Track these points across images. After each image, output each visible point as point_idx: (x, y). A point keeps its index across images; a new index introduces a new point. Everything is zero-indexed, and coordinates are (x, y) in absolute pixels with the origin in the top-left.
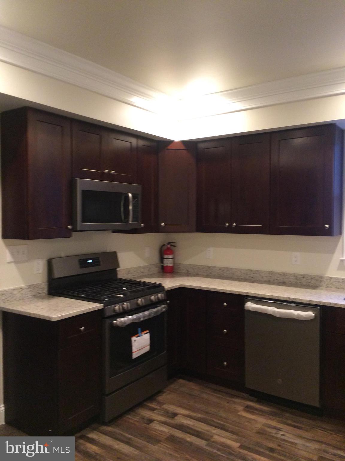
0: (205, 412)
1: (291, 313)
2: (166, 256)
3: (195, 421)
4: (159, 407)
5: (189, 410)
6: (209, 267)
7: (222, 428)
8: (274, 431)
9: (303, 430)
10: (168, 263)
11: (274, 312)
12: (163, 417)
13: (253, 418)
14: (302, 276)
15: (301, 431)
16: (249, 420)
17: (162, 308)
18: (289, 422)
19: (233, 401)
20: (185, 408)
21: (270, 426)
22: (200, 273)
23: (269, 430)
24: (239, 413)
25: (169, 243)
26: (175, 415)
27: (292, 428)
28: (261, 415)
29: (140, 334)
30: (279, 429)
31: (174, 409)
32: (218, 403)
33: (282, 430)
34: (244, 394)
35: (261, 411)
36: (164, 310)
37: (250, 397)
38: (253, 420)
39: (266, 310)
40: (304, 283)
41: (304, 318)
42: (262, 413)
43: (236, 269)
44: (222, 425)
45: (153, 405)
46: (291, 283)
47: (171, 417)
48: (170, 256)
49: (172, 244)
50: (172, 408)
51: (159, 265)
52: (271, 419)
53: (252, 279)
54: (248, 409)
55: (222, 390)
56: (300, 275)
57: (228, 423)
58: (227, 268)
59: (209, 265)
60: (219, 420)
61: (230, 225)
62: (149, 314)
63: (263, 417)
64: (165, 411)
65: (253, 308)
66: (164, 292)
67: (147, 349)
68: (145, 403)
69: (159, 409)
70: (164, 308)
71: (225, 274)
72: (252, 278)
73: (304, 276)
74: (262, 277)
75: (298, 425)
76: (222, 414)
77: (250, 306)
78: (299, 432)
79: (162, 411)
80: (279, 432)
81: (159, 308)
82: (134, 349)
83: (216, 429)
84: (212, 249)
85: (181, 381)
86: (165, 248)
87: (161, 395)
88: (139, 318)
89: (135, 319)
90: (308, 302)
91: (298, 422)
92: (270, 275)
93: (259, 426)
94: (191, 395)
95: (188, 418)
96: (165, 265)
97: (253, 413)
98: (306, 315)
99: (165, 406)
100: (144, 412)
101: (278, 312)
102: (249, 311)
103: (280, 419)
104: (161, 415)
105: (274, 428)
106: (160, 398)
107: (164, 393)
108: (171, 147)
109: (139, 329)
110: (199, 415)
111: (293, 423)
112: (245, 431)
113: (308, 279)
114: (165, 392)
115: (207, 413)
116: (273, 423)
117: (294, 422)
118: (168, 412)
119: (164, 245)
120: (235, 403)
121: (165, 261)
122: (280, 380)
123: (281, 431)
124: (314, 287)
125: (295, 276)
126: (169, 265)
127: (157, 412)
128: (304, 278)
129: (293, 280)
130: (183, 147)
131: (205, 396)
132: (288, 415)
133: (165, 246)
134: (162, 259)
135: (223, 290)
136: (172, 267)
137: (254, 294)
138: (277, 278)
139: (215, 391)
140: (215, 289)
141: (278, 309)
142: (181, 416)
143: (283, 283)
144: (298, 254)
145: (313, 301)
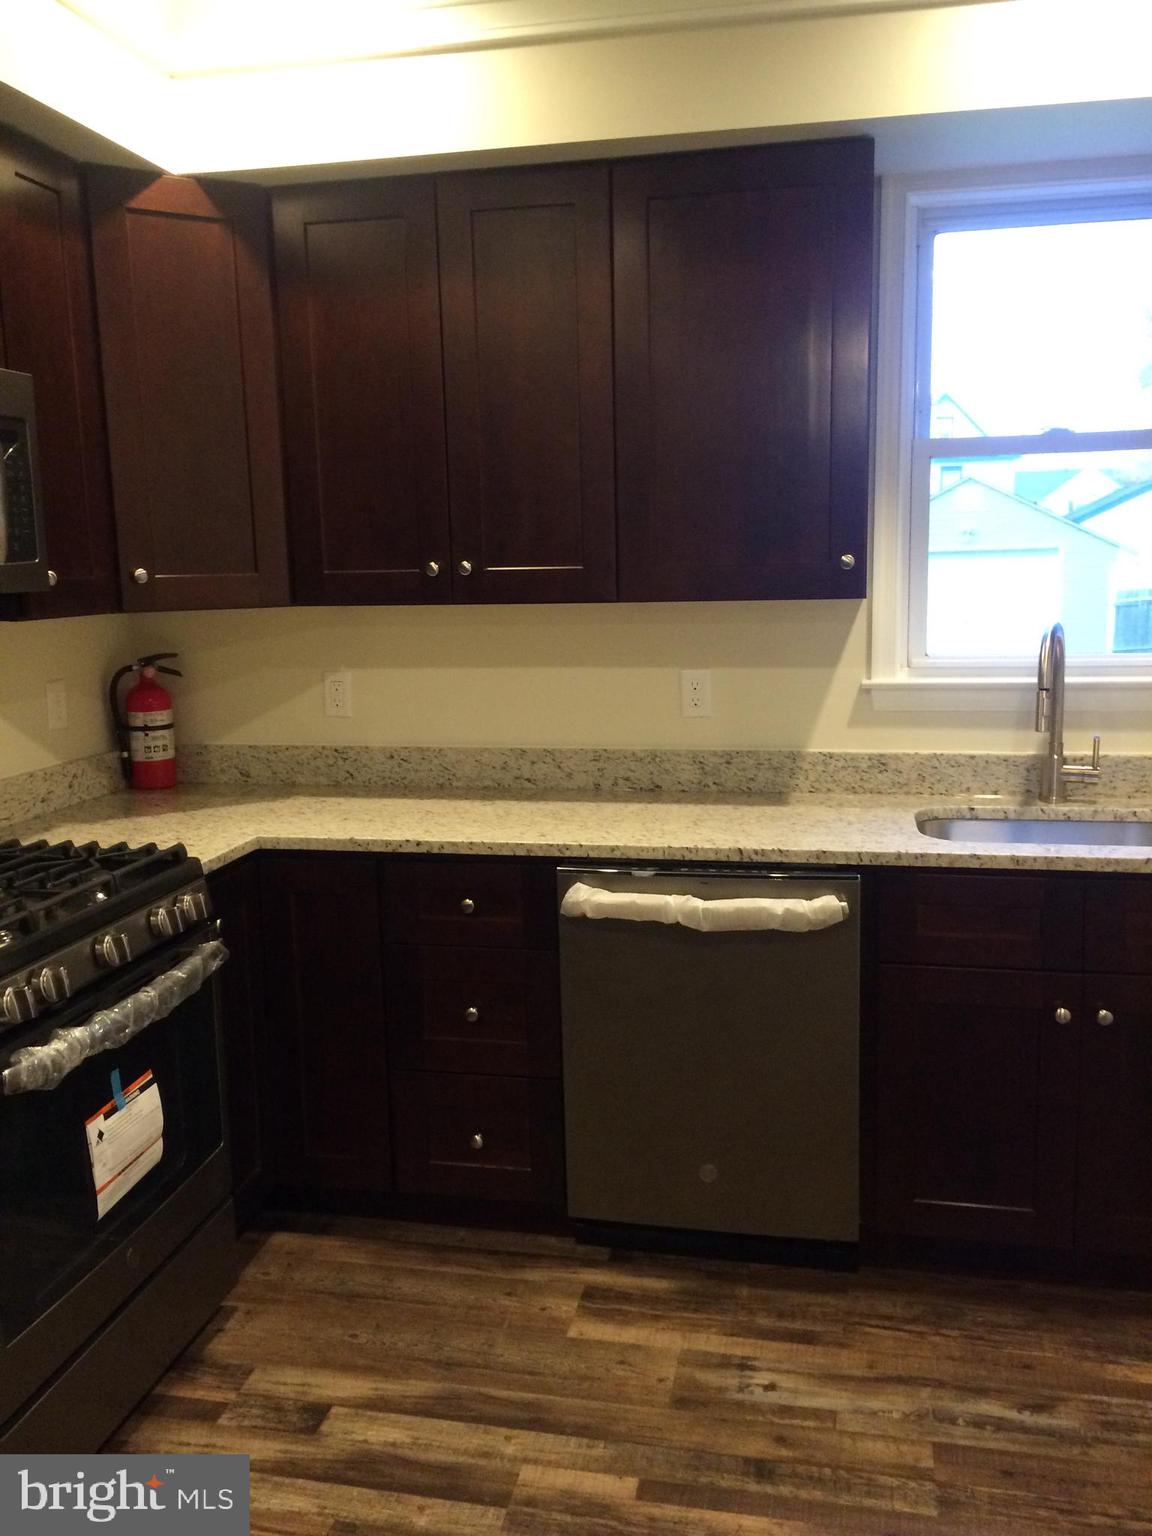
0: (438, 1364)
1: (762, 910)
2: (139, 719)
3: (417, 1420)
4: (232, 1396)
5: (368, 1370)
6: (340, 753)
7: (536, 1421)
8: (730, 1379)
9: (828, 1344)
10: (154, 746)
11: (693, 912)
12: (266, 1437)
13: (632, 1341)
14: (722, 756)
15: (819, 1349)
16: (626, 1353)
17: (204, 958)
18: (763, 1321)
19: (526, 1282)
20: (347, 1368)
21: (707, 1361)
22: (301, 780)
23: (711, 1378)
24: (572, 1333)
25: (147, 661)
26: (316, 1414)
27: (787, 1346)
28: (656, 1318)
29: (118, 1099)
30: (744, 1365)
31: (303, 1385)
32: (471, 1308)
33: (756, 1363)
34: (552, 1241)
35: (648, 1299)
36: (215, 965)
37: (581, 1249)
38: (636, 1347)
39: (658, 909)
40: (730, 785)
41: (809, 922)
42: (653, 1308)
43: (458, 751)
44: (527, 1405)
45: (202, 1391)
46: (680, 787)
47: (301, 1431)
48: (161, 717)
49: (163, 663)
50: (289, 1382)
51: (112, 758)
52: (695, 1327)
53: (528, 785)
54: (596, 1302)
55: (463, 1240)
56: (715, 754)
57: (550, 1391)
58: (421, 750)
59: (340, 743)
60: (508, 1386)
61: (450, 567)
62: (163, 998)
63: (662, 1325)
64: (264, 1407)
65: (600, 906)
66: (202, 881)
67: (156, 1151)
68: (159, 1389)
69: (236, 1405)
70: (214, 955)
71: (412, 776)
72: (529, 780)
73: (729, 758)
74: (570, 775)
75: (798, 1325)
76: (509, 1353)
77: (586, 900)
78: (815, 1357)
79: (255, 1411)
80: (751, 1377)
81: (194, 962)
82: (101, 1175)
83: (516, 1432)
84: (348, 677)
85: (281, 1239)
86: (129, 682)
87: (220, 1330)
88: (120, 1027)
89: (105, 1037)
90: (813, 861)
91: (793, 1316)
92: (600, 765)
93: (670, 1371)
94: (351, 1297)
95: (381, 1415)
96: (140, 756)
97: (626, 1320)
98: (815, 911)
99: (261, 1381)
100: (170, 1437)
101: (705, 911)
102: (582, 921)
103: (728, 1318)
104: (253, 1431)
105: (725, 1363)
106: (221, 1347)
107: (227, 1319)
108: (145, 199)
109: (115, 1077)
110: (418, 1387)
111: (778, 1324)
112: (626, 1411)
113: (744, 770)
114: (234, 1309)
115: (448, 1365)
116: (712, 1343)
117: (781, 1315)
118: (278, 1409)
119: (129, 669)
120: (536, 1289)
121: (139, 742)
122: (710, 1167)
123: (753, 1369)
124: (775, 795)
125: (698, 760)
126: (159, 756)
127: (234, 1423)
128: (730, 766)
129: (688, 775)
130: (205, 208)
131: (407, 1286)
132: (744, 1291)
133: (130, 673)
134: (120, 732)
135: (454, 844)
136: (170, 765)
137: (593, 848)
138: (630, 774)
139: (441, 1252)
140: (418, 844)
141: (705, 898)
142: (345, 1410)
143: (652, 790)
144: (704, 675)
145: (833, 854)
